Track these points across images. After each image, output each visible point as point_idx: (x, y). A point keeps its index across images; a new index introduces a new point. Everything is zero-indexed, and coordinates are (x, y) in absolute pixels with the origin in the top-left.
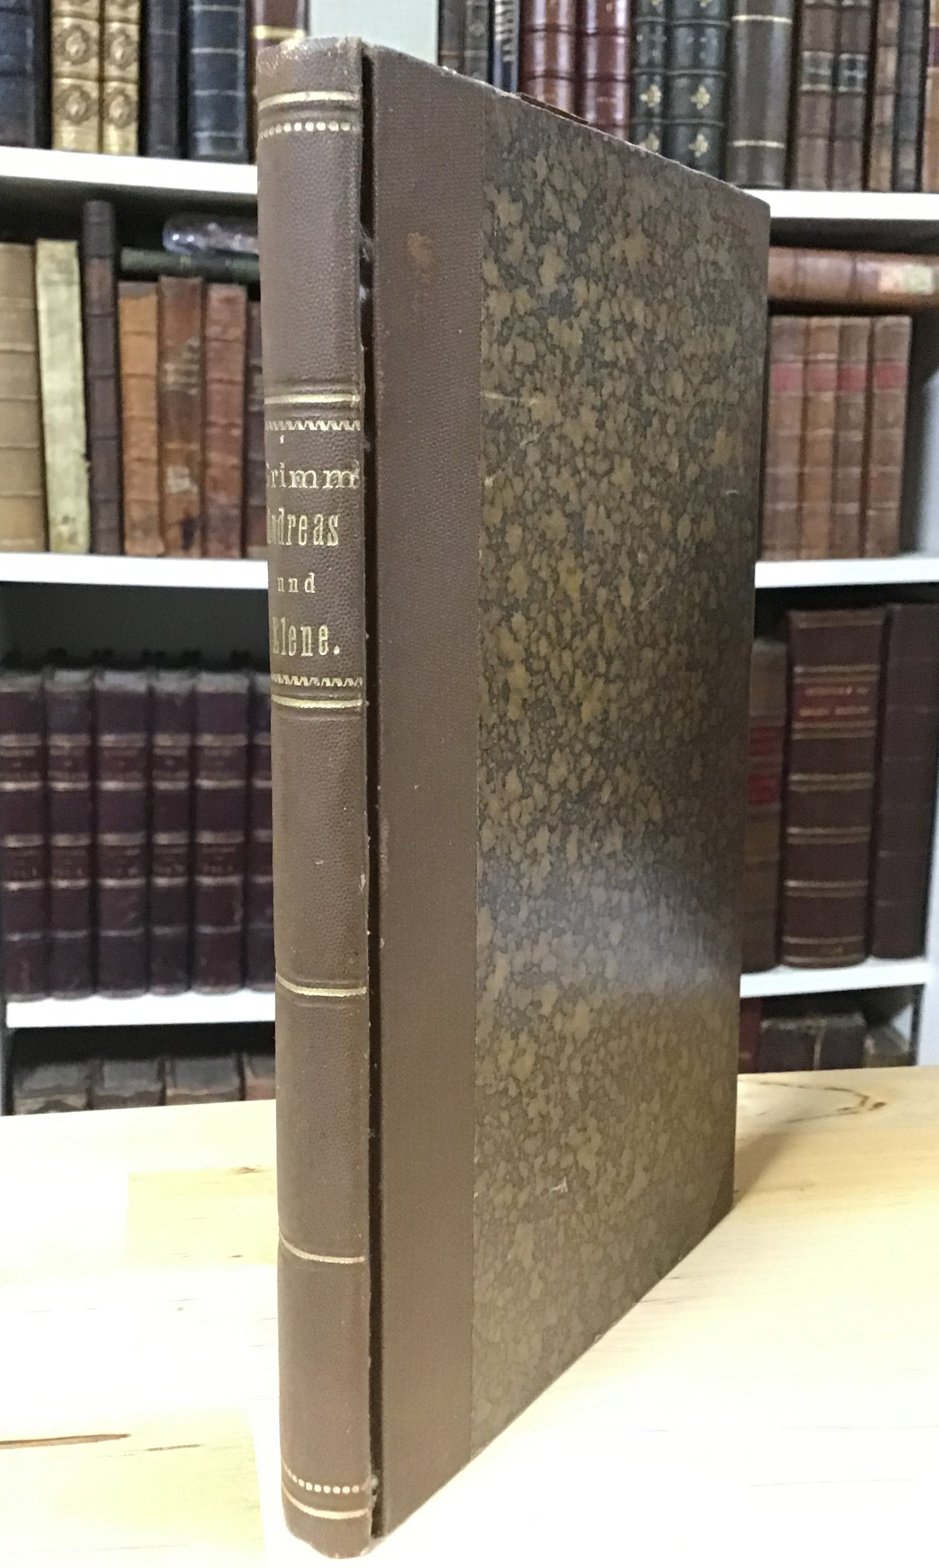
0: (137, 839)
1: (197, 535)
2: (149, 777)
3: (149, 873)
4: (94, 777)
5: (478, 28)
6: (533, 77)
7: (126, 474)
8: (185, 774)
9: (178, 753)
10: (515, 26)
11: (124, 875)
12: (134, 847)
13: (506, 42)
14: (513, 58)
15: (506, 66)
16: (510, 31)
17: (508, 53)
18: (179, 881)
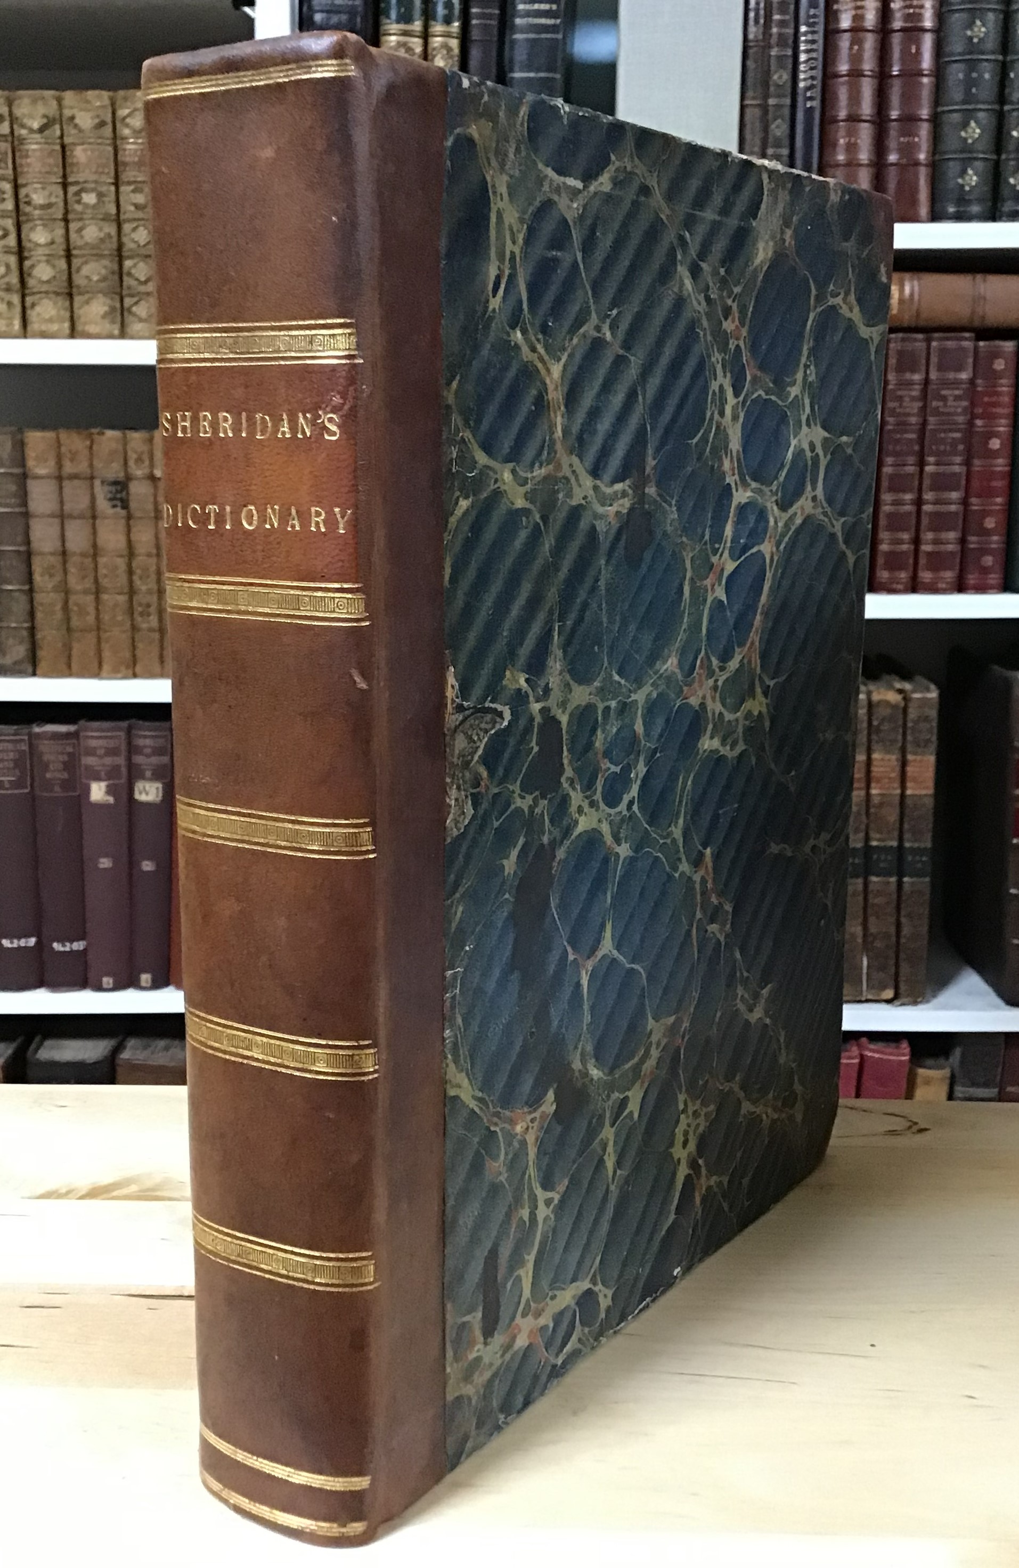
5: (781, 77)
6: (835, 121)
10: (818, 73)
13: (808, 88)
14: (816, 104)
15: (809, 112)
16: (813, 78)
17: (811, 99)
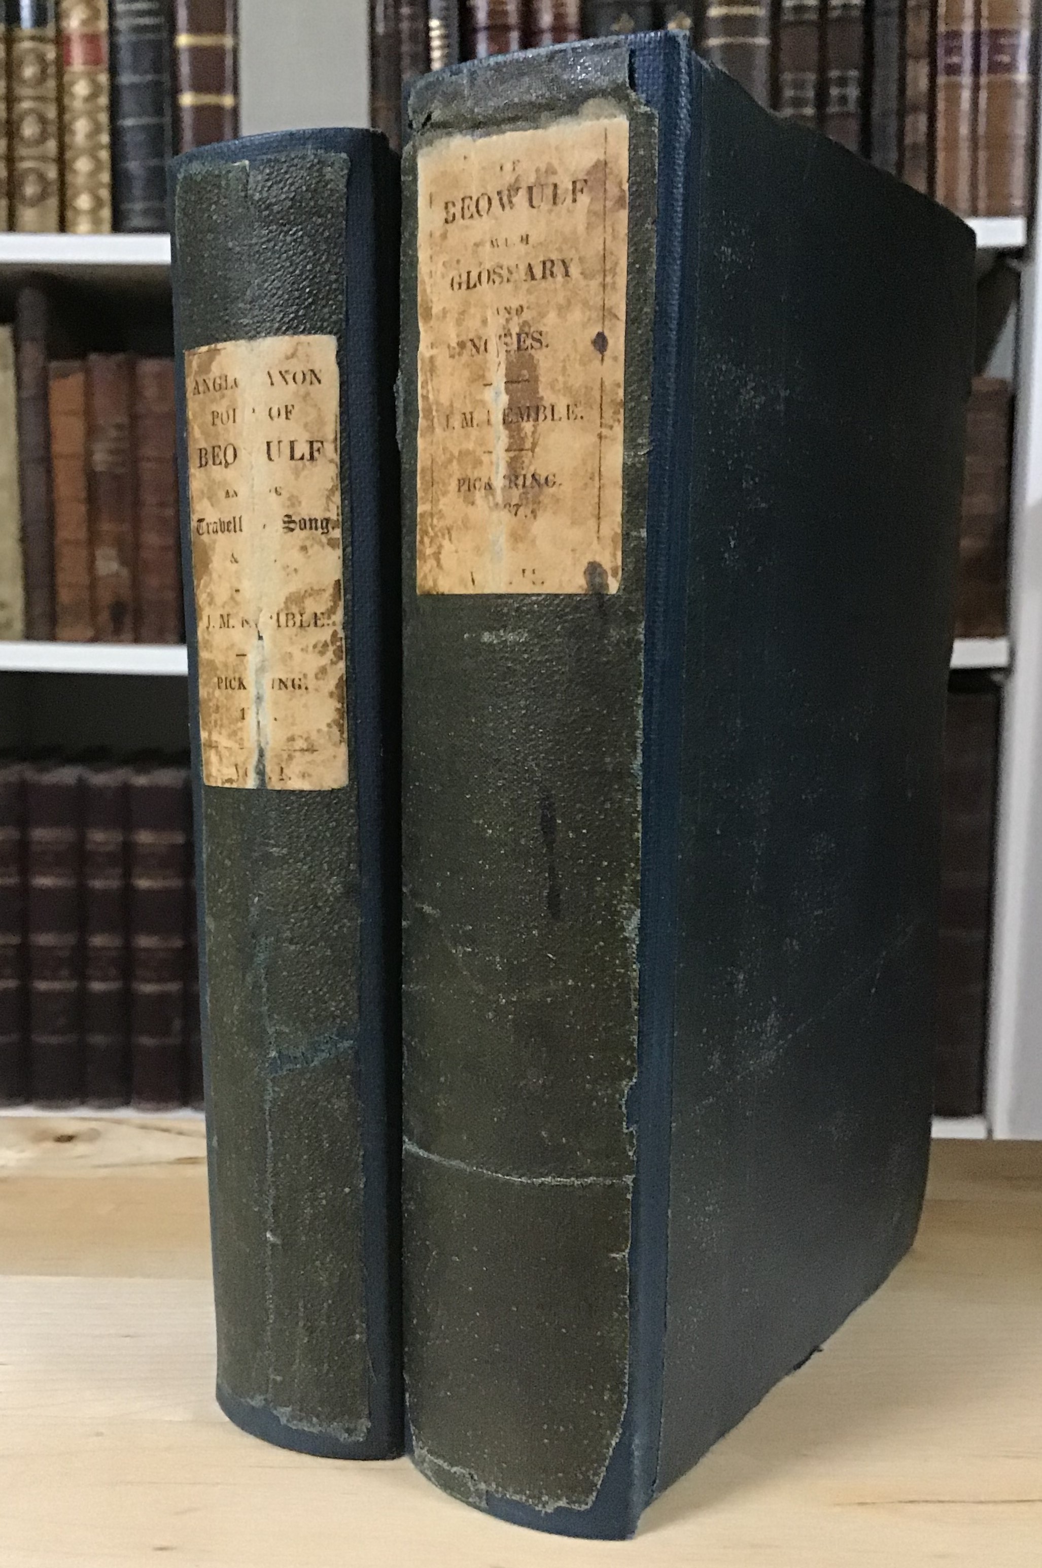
1: (128, 620)
2: (80, 874)
3: (81, 975)
4: (25, 872)
7: (57, 556)
8: (118, 871)
9: (110, 848)
11: (54, 978)
12: (63, 948)
18: (114, 986)
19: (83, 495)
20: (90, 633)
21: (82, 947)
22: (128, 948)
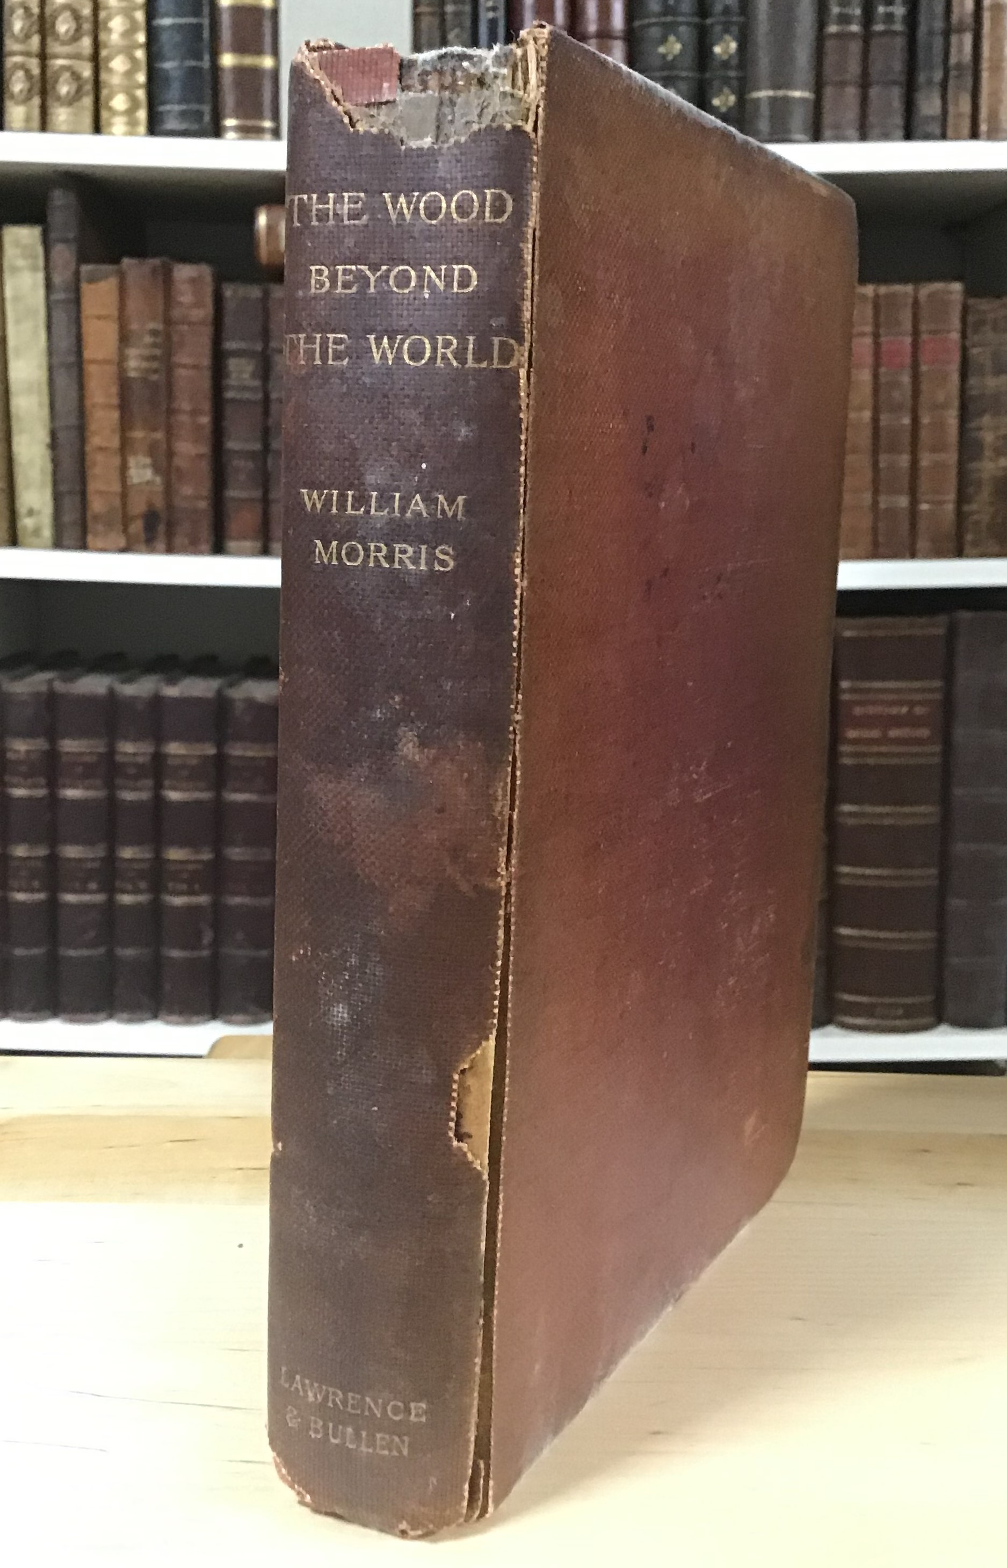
0: (99, 851)
1: (161, 528)
2: (110, 786)
3: (110, 888)
4: (53, 785)
7: (88, 463)
8: (149, 782)
9: (141, 760)
11: (84, 891)
12: (93, 860)
18: (142, 898)
19: (115, 401)
20: (122, 543)
21: (111, 859)
22: (158, 862)
